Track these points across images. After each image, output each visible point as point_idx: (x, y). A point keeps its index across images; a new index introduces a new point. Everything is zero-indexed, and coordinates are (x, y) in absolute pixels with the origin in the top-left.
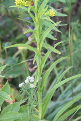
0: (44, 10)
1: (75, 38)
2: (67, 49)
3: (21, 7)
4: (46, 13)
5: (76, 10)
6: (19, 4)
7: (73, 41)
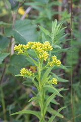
0: (48, 79)
1: (77, 99)
2: (69, 110)
3: (25, 76)
4: (49, 82)
5: (77, 71)
6: (24, 74)
7: (76, 102)
